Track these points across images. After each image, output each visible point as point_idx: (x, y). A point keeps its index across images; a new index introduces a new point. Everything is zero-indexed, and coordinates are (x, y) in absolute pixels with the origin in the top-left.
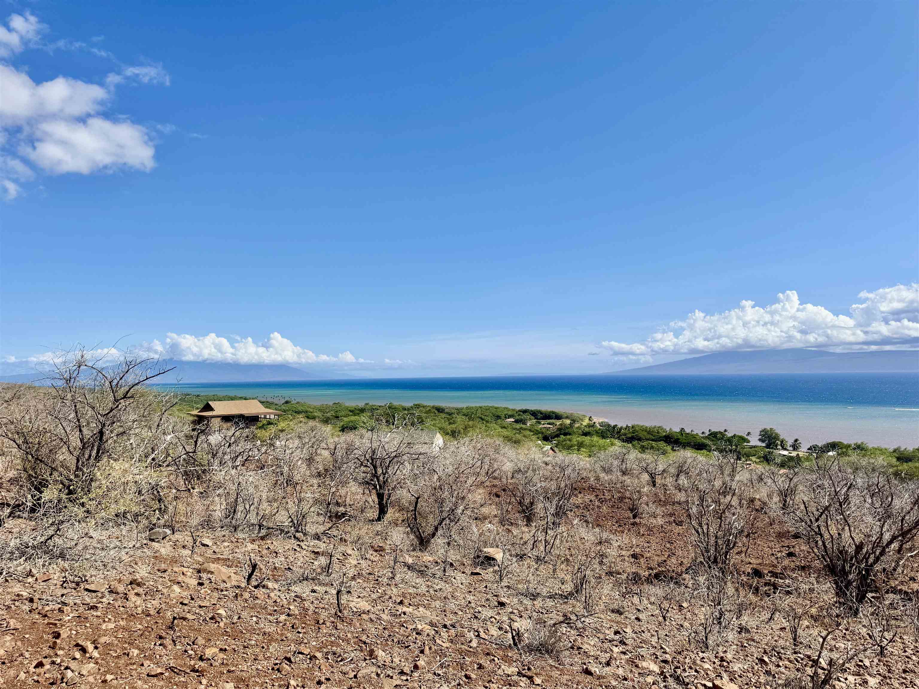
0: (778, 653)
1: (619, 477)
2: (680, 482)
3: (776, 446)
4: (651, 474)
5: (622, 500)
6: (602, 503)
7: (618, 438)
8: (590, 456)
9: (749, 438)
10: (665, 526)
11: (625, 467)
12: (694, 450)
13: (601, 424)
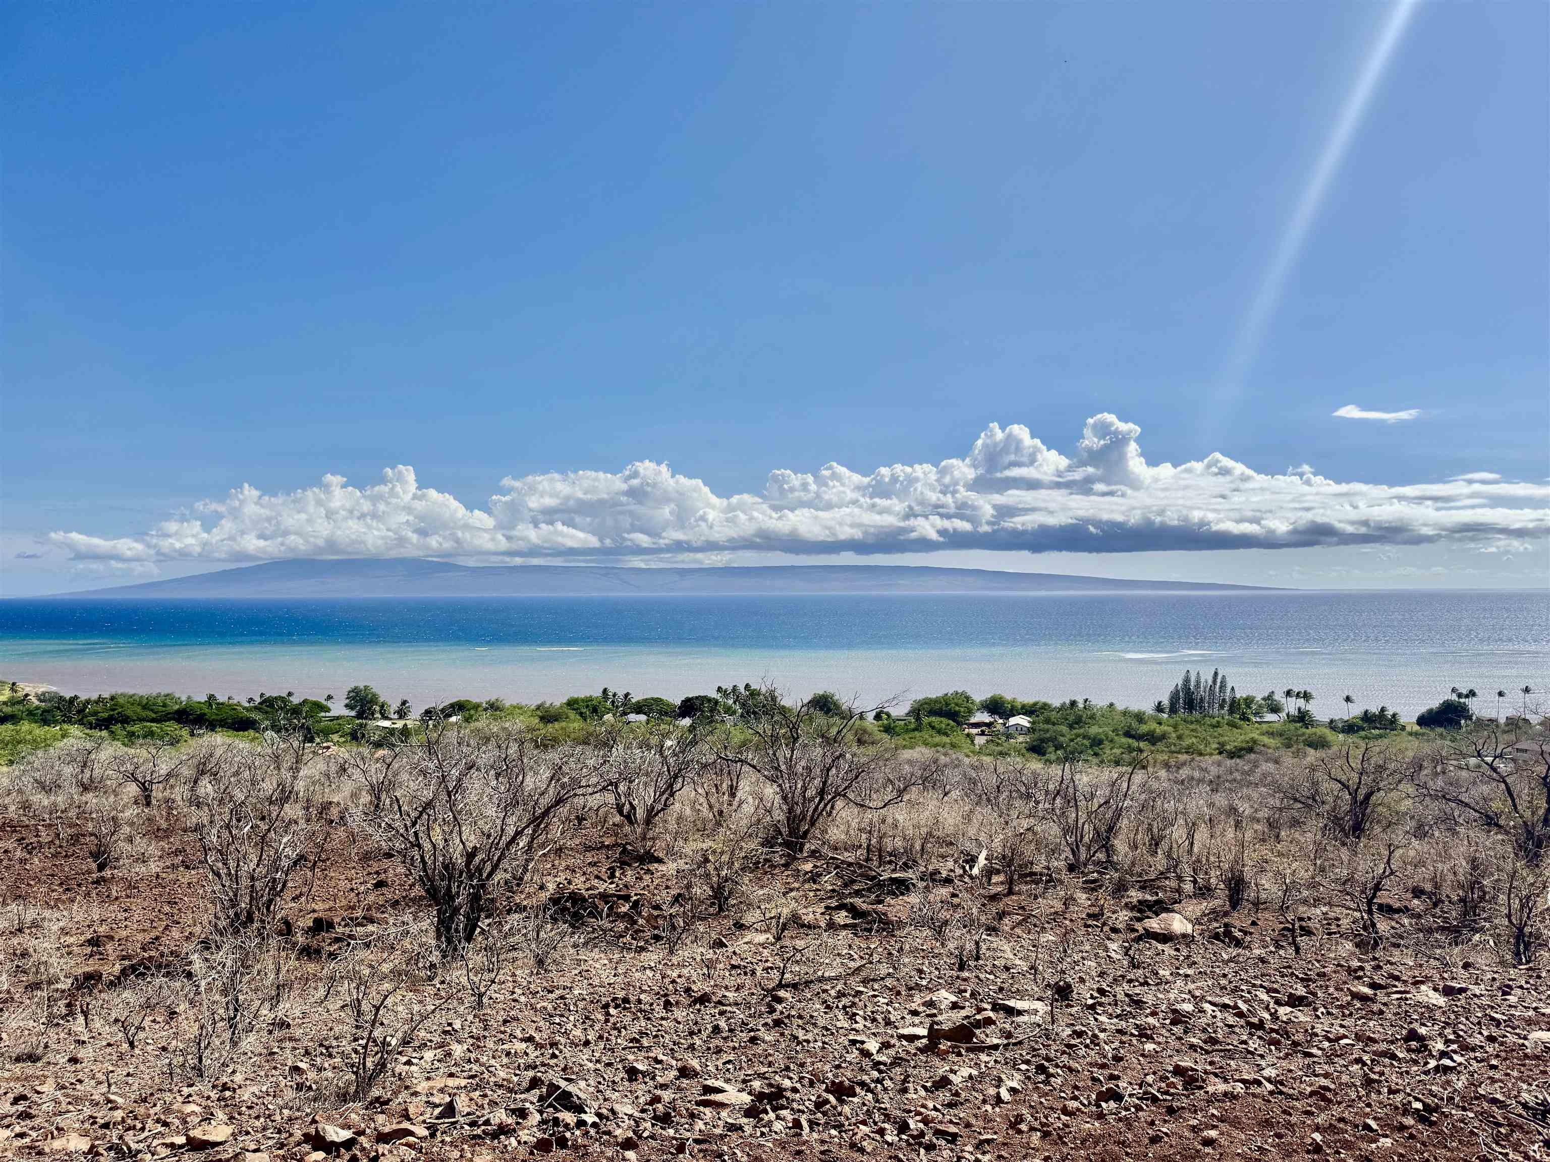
0: (327, 1048)
1: (75, 797)
2: (201, 791)
3: (373, 714)
4: (143, 784)
5: (77, 841)
6: (30, 853)
7: (81, 722)
8: (11, 762)
9: (329, 704)
10: (164, 875)
11: (88, 776)
12: (230, 733)
13: (41, 698)
